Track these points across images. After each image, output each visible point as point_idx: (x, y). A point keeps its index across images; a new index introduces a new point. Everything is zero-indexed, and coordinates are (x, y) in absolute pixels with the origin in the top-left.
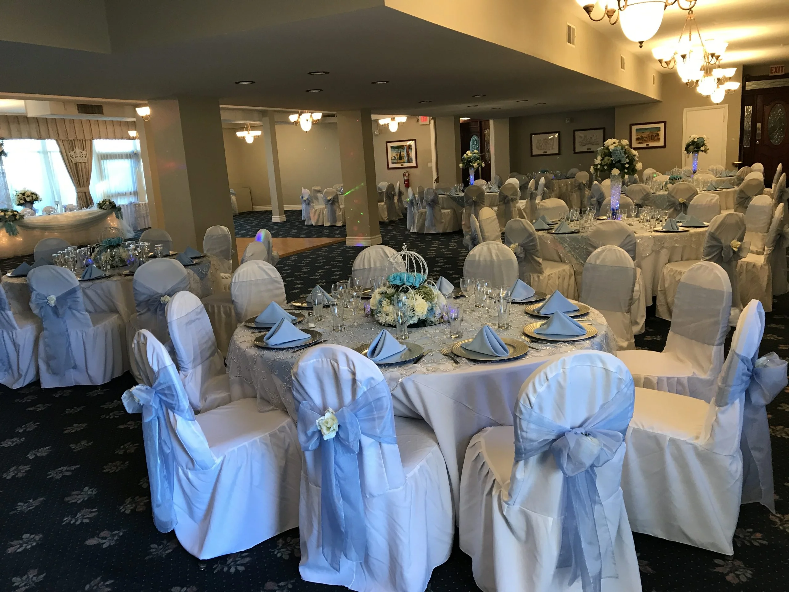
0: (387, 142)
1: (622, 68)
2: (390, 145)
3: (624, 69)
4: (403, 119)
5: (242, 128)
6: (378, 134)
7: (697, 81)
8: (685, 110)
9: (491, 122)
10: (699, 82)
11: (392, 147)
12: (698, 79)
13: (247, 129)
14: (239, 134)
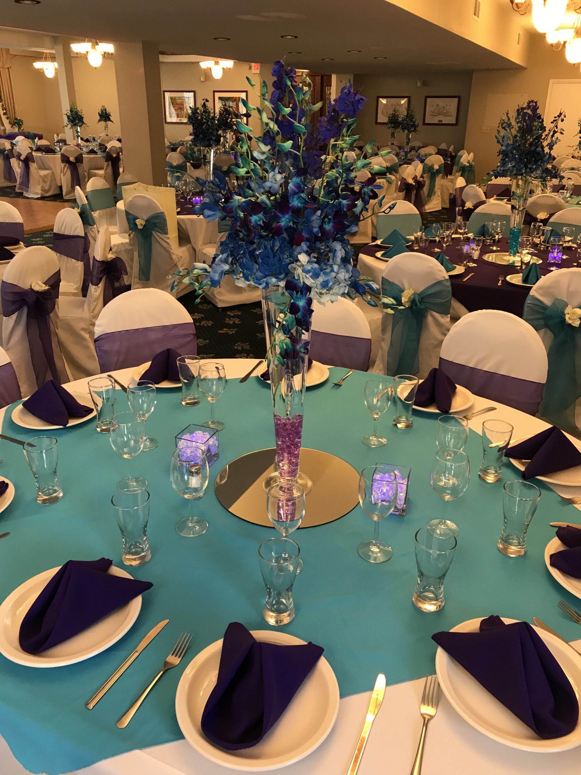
0: (214, 92)
1: (475, 14)
2: (217, 95)
3: (478, 17)
4: (229, 64)
5: (40, 57)
6: (204, 80)
7: (565, 43)
8: (551, 81)
9: (334, 78)
10: (567, 45)
11: (220, 98)
12: (565, 40)
13: (46, 59)
14: (38, 65)
